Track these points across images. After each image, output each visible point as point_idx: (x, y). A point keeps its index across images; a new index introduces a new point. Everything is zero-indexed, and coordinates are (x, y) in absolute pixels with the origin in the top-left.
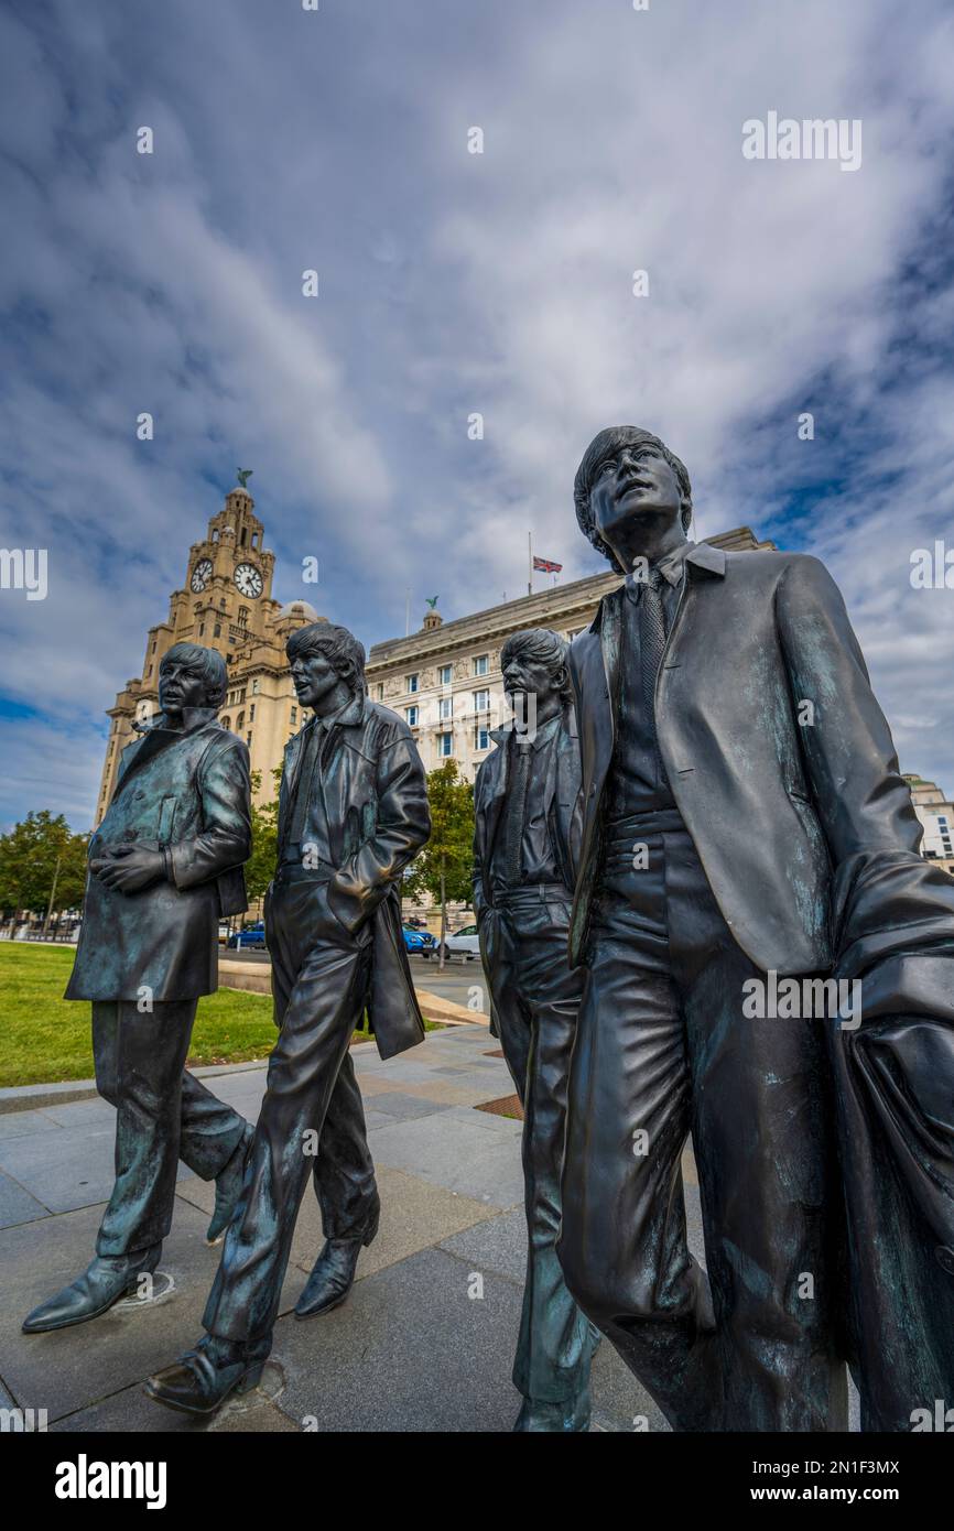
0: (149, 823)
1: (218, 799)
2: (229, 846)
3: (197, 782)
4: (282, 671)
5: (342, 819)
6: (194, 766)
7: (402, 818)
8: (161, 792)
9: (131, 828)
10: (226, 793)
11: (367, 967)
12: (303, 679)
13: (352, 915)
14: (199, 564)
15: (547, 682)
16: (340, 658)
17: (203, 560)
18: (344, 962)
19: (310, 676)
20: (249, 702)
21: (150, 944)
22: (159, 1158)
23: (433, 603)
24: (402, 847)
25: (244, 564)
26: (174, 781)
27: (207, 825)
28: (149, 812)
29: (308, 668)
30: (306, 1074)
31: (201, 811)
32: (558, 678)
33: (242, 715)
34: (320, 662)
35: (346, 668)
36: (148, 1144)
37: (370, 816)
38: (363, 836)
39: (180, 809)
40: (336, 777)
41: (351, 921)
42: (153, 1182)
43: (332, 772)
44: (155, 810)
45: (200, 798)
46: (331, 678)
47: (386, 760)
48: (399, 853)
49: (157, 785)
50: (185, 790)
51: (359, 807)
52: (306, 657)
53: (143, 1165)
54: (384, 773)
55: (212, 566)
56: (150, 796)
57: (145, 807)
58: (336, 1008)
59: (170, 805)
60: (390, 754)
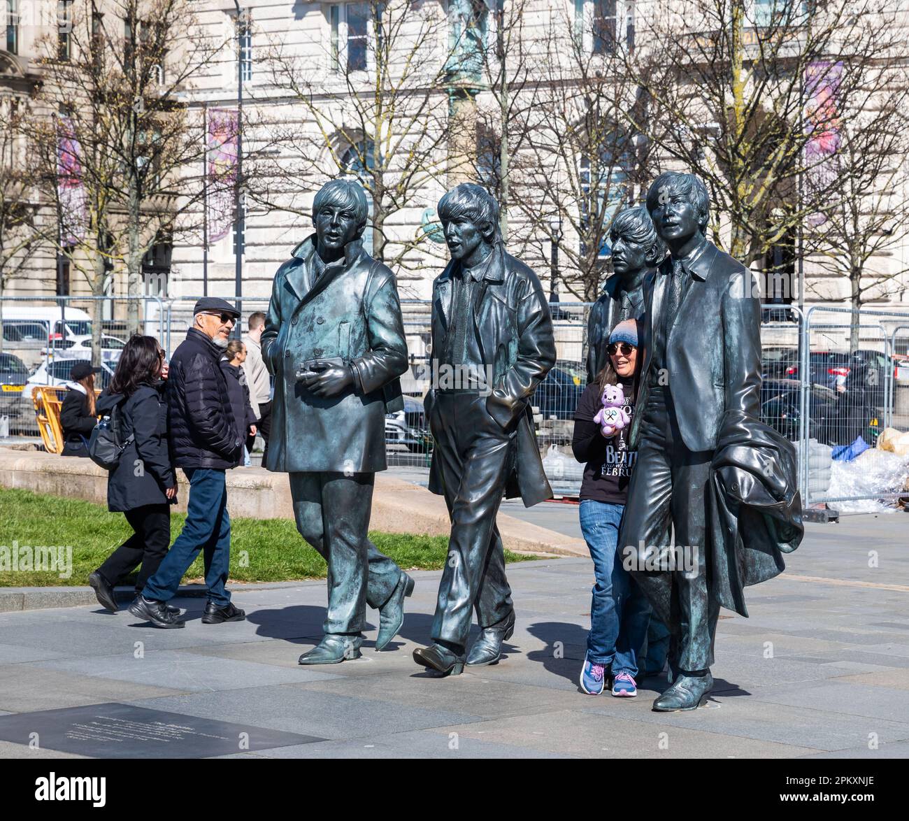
0: (333, 343)
1: (382, 324)
2: (394, 361)
3: (364, 310)
5: (495, 351)
6: (360, 296)
7: (536, 352)
8: (339, 319)
9: (317, 347)
10: (387, 317)
11: (513, 451)
12: (455, 239)
13: (504, 416)
15: (642, 256)
16: (483, 222)
18: (500, 447)
19: (460, 237)
21: (346, 433)
22: (360, 578)
24: (537, 372)
26: (347, 310)
27: (374, 345)
28: (330, 335)
29: (459, 231)
30: (480, 513)
31: (369, 334)
32: (651, 252)
34: (467, 226)
35: (487, 229)
36: (353, 568)
37: (513, 348)
38: (508, 363)
39: (354, 331)
40: (487, 321)
41: (505, 421)
42: (358, 591)
43: (484, 317)
44: (335, 332)
45: (367, 322)
46: (475, 239)
47: (524, 308)
48: (535, 377)
49: (334, 312)
50: (356, 317)
51: (505, 343)
52: (458, 222)
53: (351, 580)
54: (523, 319)
56: (329, 321)
57: (327, 330)
58: (496, 475)
59: (345, 328)
60: (527, 304)
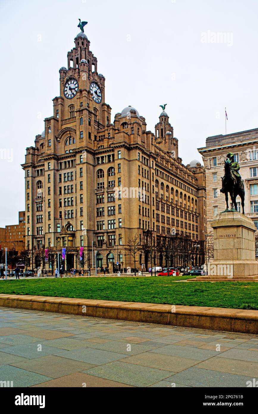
4: (132, 146)
14: (67, 81)
17: (71, 79)
20: (117, 162)
23: (164, 108)
25: (93, 82)
33: (110, 169)
55: (77, 83)
